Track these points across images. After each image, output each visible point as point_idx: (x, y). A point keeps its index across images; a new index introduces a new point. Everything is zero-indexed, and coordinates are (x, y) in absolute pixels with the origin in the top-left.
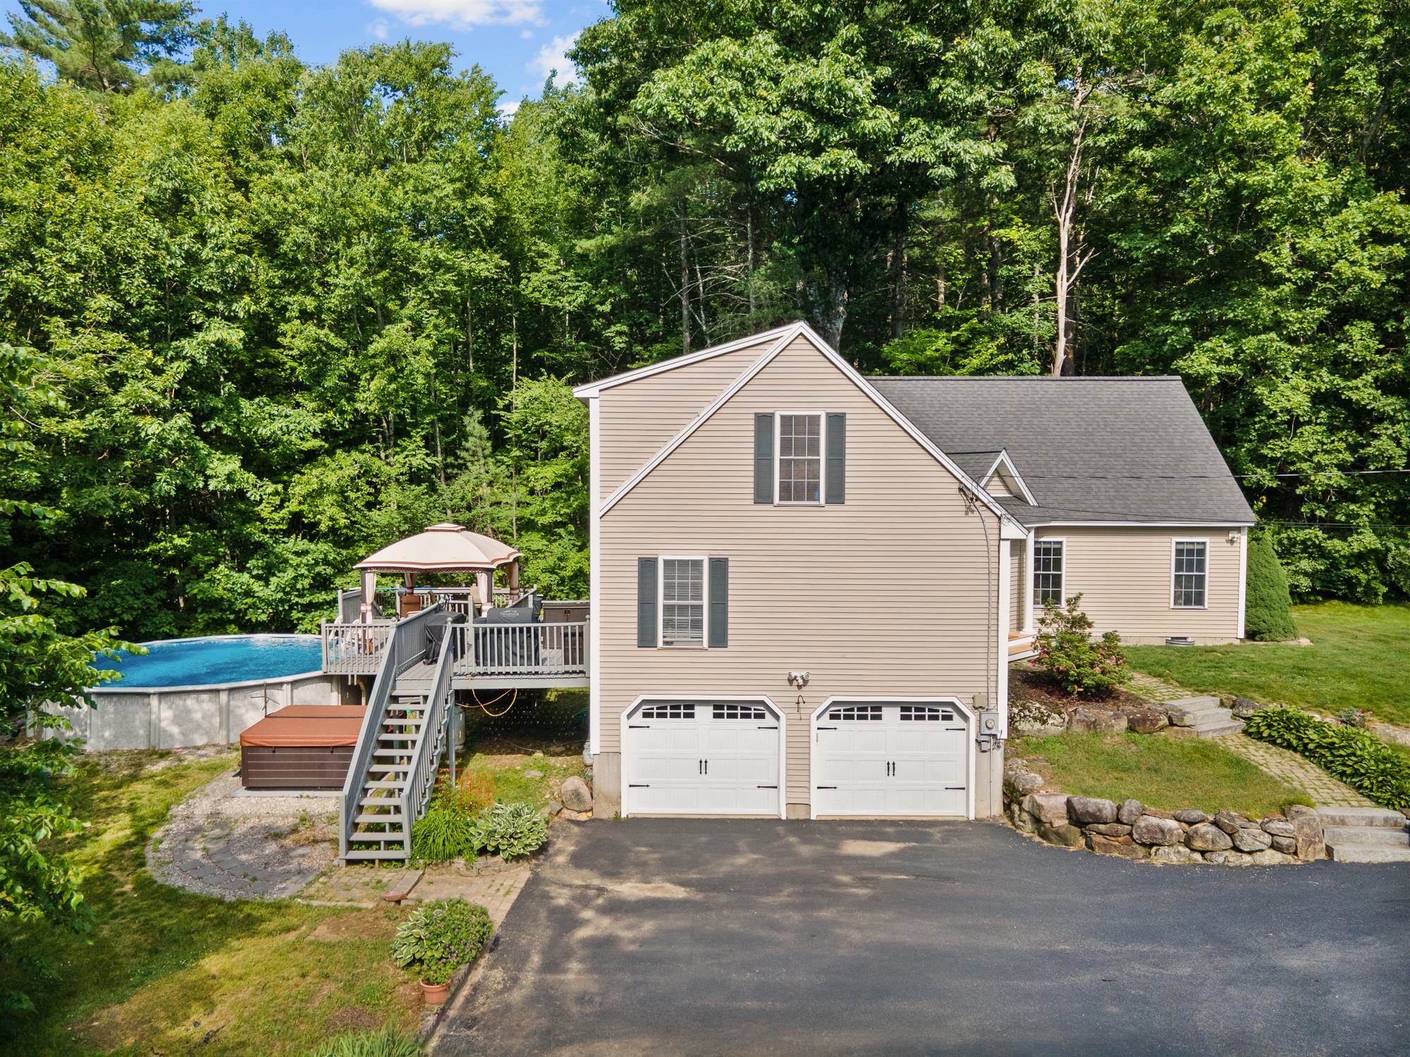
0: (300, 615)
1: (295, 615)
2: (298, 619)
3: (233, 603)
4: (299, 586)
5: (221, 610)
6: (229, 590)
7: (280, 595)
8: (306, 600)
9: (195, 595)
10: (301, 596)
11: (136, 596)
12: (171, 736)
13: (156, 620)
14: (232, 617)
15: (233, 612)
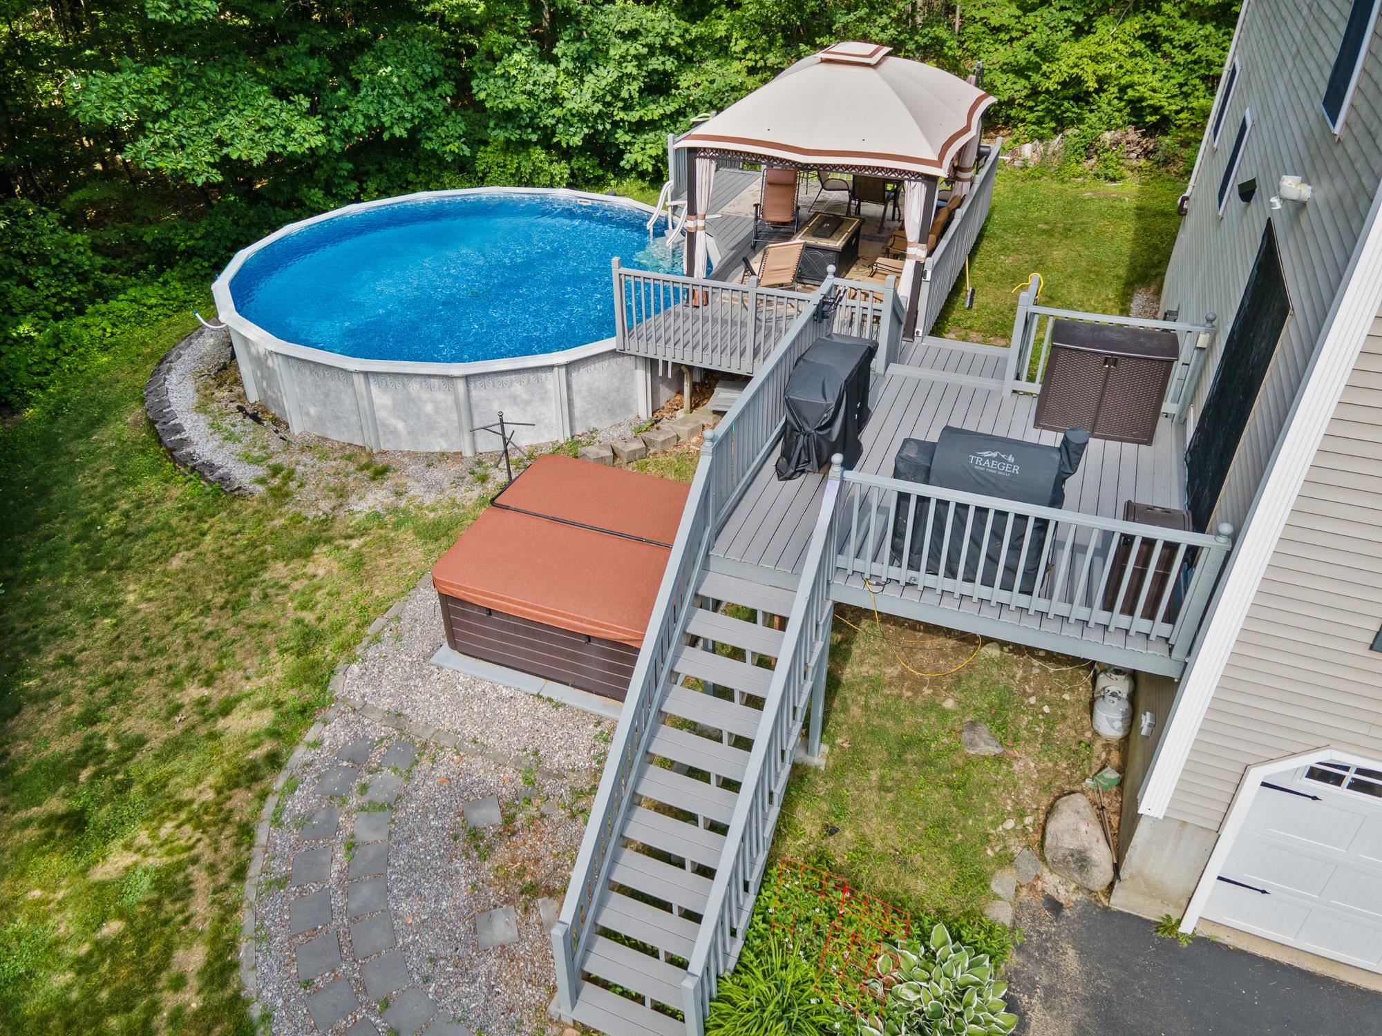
0: (628, 138)
1: (622, 137)
2: (626, 144)
3: (536, 115)
4: (624, 94)
5: (520, 127)
6: (530, 94)
7: (597, 108)
8: (634, 116)
9: (483, 101)
10: (627, 108)
11: (409, 96)
12: (394, 432)
13: (441, 131)
14: (534, 138)
15: (535, 129)
